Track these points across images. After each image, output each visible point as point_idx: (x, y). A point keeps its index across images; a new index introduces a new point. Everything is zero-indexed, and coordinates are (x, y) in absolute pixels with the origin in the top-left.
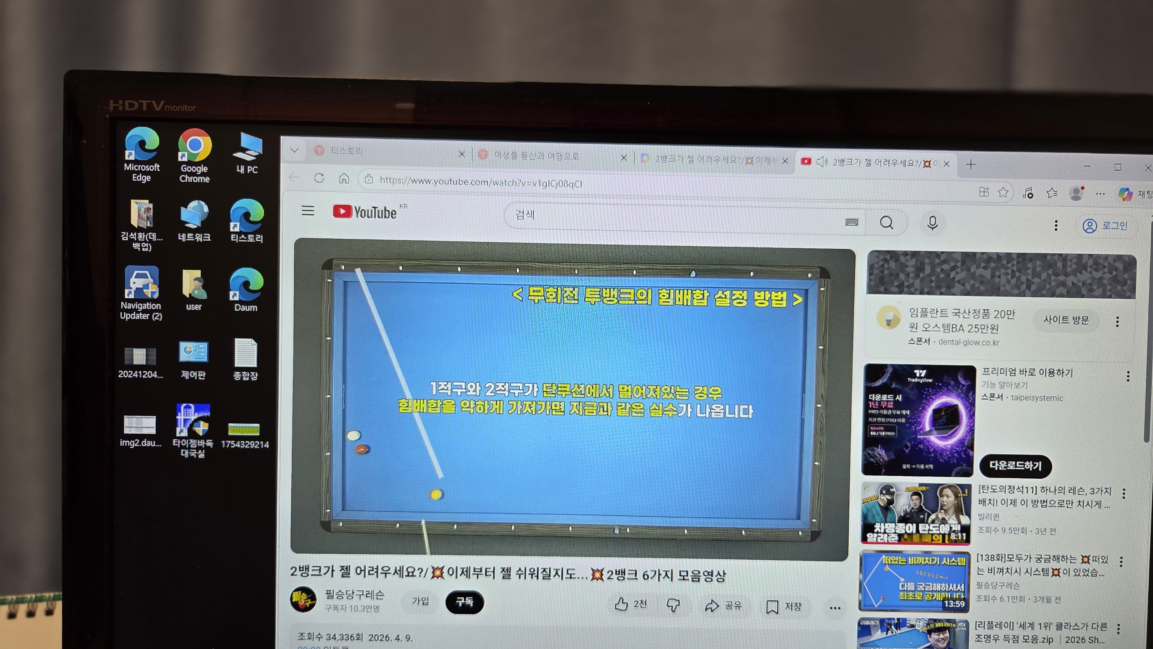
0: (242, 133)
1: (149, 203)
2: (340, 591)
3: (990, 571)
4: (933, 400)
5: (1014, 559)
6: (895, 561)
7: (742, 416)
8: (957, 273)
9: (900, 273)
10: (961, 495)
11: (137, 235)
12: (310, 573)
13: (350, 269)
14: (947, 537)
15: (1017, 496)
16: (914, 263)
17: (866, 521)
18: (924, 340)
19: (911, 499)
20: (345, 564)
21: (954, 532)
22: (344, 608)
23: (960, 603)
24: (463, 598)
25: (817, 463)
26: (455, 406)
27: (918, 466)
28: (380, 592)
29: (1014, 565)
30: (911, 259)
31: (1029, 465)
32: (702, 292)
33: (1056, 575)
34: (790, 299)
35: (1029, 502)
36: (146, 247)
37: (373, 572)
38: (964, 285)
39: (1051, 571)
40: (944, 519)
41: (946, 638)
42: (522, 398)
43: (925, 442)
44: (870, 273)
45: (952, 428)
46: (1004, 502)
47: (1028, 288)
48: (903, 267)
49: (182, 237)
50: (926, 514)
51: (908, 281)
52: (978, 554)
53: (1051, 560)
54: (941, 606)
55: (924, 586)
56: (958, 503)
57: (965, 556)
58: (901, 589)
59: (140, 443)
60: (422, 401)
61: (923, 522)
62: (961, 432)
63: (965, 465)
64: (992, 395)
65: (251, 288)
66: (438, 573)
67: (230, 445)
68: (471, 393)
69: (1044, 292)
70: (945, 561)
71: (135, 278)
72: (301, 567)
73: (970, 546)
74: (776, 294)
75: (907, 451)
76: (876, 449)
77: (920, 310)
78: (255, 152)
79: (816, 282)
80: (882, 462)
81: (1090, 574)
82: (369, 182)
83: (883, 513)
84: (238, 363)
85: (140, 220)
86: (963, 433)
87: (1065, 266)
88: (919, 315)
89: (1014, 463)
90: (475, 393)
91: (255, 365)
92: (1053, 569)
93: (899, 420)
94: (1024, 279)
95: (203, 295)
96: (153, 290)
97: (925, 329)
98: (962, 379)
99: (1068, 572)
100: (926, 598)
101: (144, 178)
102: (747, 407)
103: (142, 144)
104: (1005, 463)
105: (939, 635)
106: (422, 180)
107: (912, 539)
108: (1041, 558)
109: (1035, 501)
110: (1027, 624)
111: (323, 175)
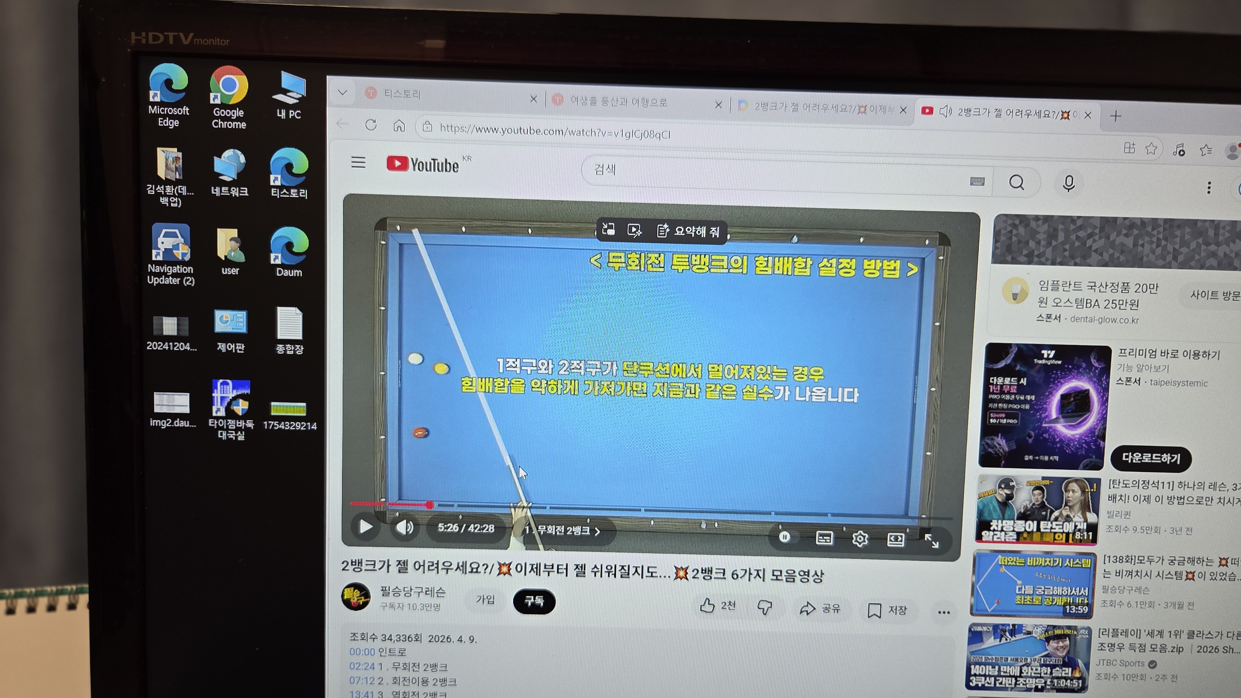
0: (282, 72)
1: (178, 151)
2: (397, 587)
3: (1118, 574)
4: (1062, 384)
5: (1145, 561)
6: (1012, 562)
7: (846, 400)
8: (1095, 241)
9: (1030, 240)
10: (1088, 489)
11: (165, 188)
12: (364, 567)
13: (407, 230)
14: (1071, 535)
15: (1152, 492)
16: (1046, 229)
17: (982, 518)
18: (1053, 317)
19: (1033, 494)
20: (403, 559)
21: (1079, 530)
22: (401, 606)
23: (1082, 608)
24: (532, 597)
25: (929, 453)
26: (524, 386)
27: (1042, 457)
28: (441, 588)
29: (1145, 567)
30: (1043, 224)
31: (1166, 458)
32: (805, 260)
33: (1190, 579)
34: (905, 269)
35: (1165, 499)
36: (175, 202)
37: (433, 568)
38: (1101, 255)
39: (1185, 574)
40: (1068, 516)
41: (1066, 646)
42: (599, 377)
43: (1051, 430)
44: (996, 240)
45: (1081, 416)
46: (1136, 498)
47: (1175, 258)
48: (1034, 233)
49: (216, 191)
50: (1049, 510)
51: (1039, 251)
52: (1105, 555)
53: (1186, 562)
54: (1062, 611)
55: (1043, 589)
56: (1085, 499)
57: (1090, 557)
58: (1017, 592)
59: (172, 423)
60: (487, 379)
61: (1045, 519)
62: (1092, 420)
63: (1094, 457)
64: (1129, 380)
65: (294, 250)
66: (505, 569)
67: (273, 426)
68: (543, 371)
69: (1193, 263)
70: (1067, 562)
71: (163, 237)
72: (354, 561)
73: (1096, 546)
74: (889, 263)
75: (1030, 441)
76: (995, 438)
77: (1050, 283)
78: (298, 93)
79: (935, 250)
80: (1001, 453)
81: (1227, 578)
82: (428, 130)
83: (1001, 509)
84: (281, 335)
85: (168, 171)
86: (1094, 422)
87: (1216, 234)
88: (1050, 288)
89: (1150, 455)
90: (547, 372)
91: (300, 337)
92: (1187, 572)
93: (1023, 406)
94: (1170, 248)
95: (240, 257)
96: (183, 251)
97: (1056, 305)
98: (1095, 361)
99: (1203, 575)
100: (1045, 603)
101: (171, 123)
102: (852, 390)
103: (168, 83)
104: (1140, 455)
105: (1058, 643)
106: (487, 129)
107: (1032, 539)
108: (1175, 560)
109: (1171, 497)
110: (1155, 632)
111: (375, 122)
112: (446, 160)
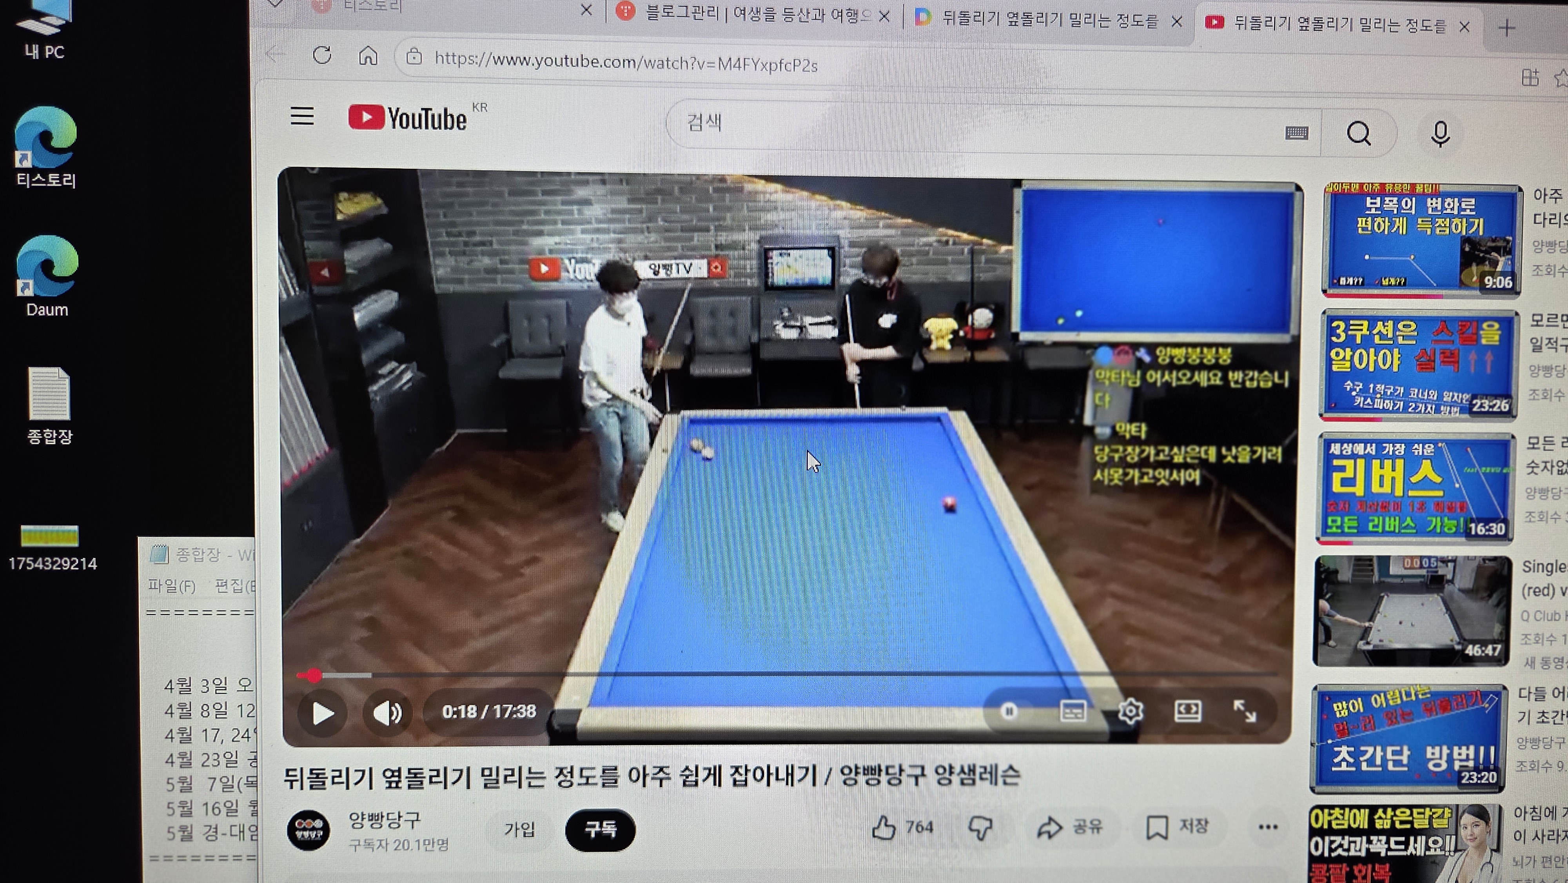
111: (329, 50)
112: (446, 110)
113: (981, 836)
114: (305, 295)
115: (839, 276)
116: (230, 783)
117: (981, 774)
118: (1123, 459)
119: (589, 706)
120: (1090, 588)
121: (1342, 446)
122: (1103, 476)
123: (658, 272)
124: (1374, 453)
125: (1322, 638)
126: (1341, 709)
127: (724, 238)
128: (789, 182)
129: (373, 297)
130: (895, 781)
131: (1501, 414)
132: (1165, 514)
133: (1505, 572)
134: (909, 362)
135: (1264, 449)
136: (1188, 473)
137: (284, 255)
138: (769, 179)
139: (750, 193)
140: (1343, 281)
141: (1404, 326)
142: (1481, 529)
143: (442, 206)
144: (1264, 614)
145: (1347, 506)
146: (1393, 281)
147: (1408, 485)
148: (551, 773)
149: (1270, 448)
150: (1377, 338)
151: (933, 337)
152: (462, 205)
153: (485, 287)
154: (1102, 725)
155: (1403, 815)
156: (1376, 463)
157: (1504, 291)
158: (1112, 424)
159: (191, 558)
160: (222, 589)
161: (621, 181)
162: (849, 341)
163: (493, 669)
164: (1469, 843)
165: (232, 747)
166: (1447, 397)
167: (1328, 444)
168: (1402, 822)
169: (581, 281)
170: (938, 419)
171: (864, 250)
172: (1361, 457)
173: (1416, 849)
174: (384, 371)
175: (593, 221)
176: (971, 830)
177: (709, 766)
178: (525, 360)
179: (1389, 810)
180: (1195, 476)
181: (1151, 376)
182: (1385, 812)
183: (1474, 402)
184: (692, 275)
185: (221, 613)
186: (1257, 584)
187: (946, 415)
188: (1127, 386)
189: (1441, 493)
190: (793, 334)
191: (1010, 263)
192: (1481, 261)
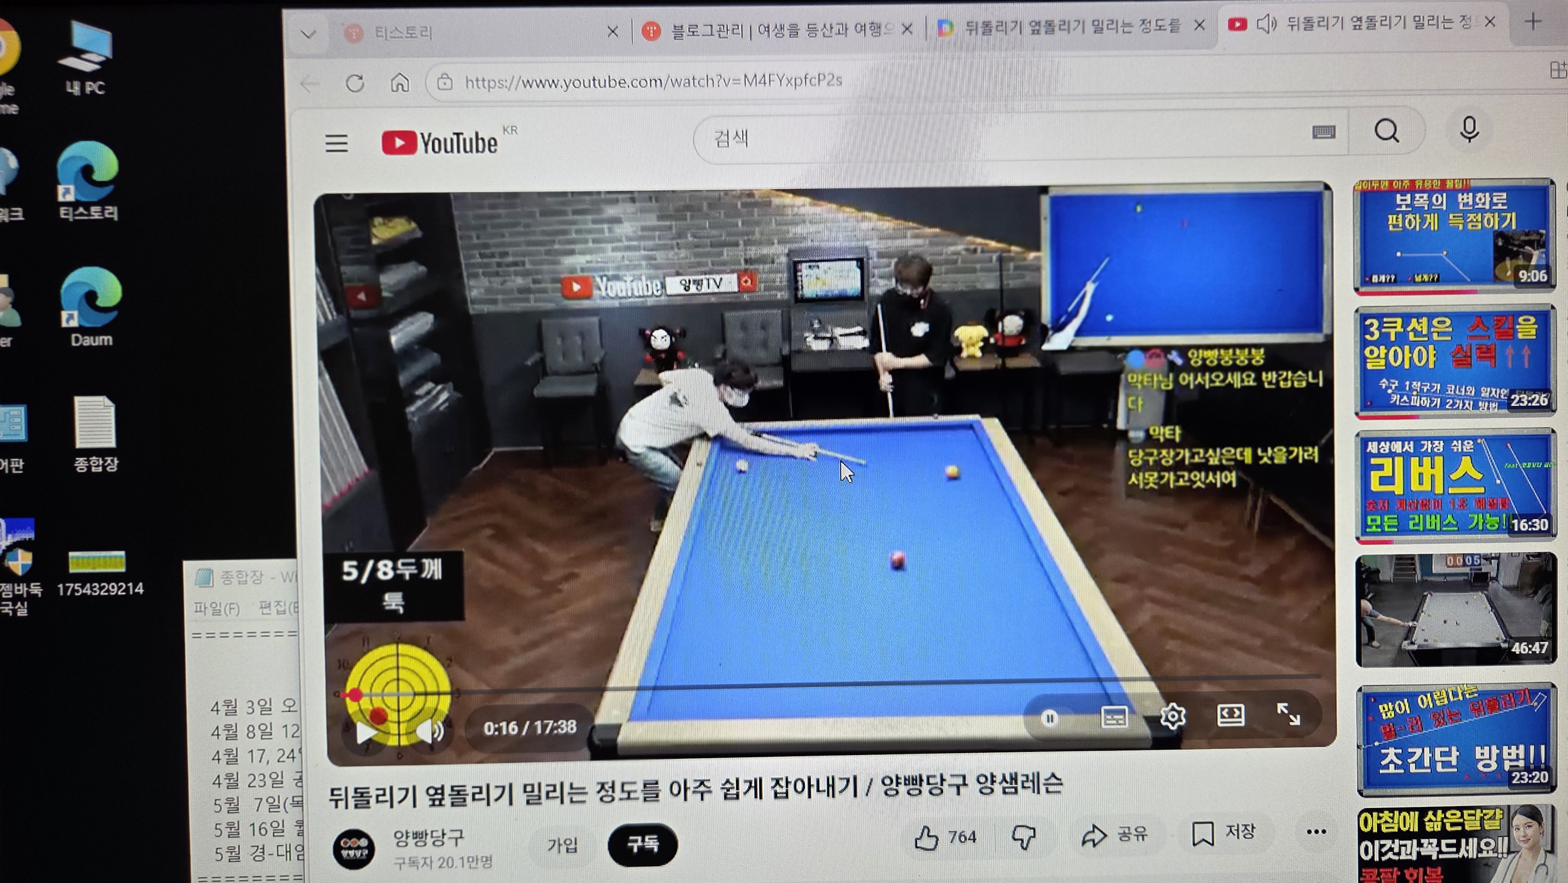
95: (13, 319)
111: (361, 78)
112: (477, 134)
113: (1025, 845)
114: (342, 319)
115: (868, 287)
116: (276, 803)
117: (1023, 782)
118: (1158, 463)
119: (629, 720)
120: (1128, 592)
121: (1379, 444)
122: (1138, 480)
123: (689, 287)
124: (1412, 451)
125: (1365, 638)
126: (1387, 711)
127: (753, 252)
128: (817, 195)
129: (409, 319)
130: (937, 790)
131: (1540, 409)
132: (1201, 517)
133: (1550, 568)
134: (942, 371)
135: (1301, 449)
136: (1223, 475)
137: (321, 280)
138: (797, 192)
139: (778, 207)
140: (1375, 279)
141: (1439, 322)
142: (1524, 525)
143: (475, 228)
144: (1306, 615)
145: (1386, 505)
146: (1426, 278)
147: (1447, 482)
148: (592, 789)
149: (1306, 448)
150: (1411, 335)
151: (964, 345)
152: (494, 226)
153: (518, 307)
154: (1145, 730)
155: (1453, 817)
156: (1415, 461)
157: (1539, 285)
158: (1146, 427)
159: (235, 581)
160: (266, 611)
161: (651, 198)
162: (881, 351)
163: (531, 685)
164: (1522, 844)
165: (278, 768)
166: (1485, 392)
167: (1365, 442)
168: (1452, 825)
169: (612, 298)
170: (970, 427)
171: (894, 261)
172: (1399, 455)
173: (1467, 851)
174: (421, 391)
175: (624, 239)
176: (1015, 839)
177: (749, 779)
178: (560, 378)
179: (1439, 812)
180: (1232, 478)
181: (1184, 379)
182: (1435, 815)
183: (1513, 397)
184: (722, 289)
185: (265, 634)
186: (1298, 585)
187: (979, 422)
188: (1159, 389)
189: (1482, 490)
190: (823, 345)
191: (1038, 269)
192: (1514, 256)
